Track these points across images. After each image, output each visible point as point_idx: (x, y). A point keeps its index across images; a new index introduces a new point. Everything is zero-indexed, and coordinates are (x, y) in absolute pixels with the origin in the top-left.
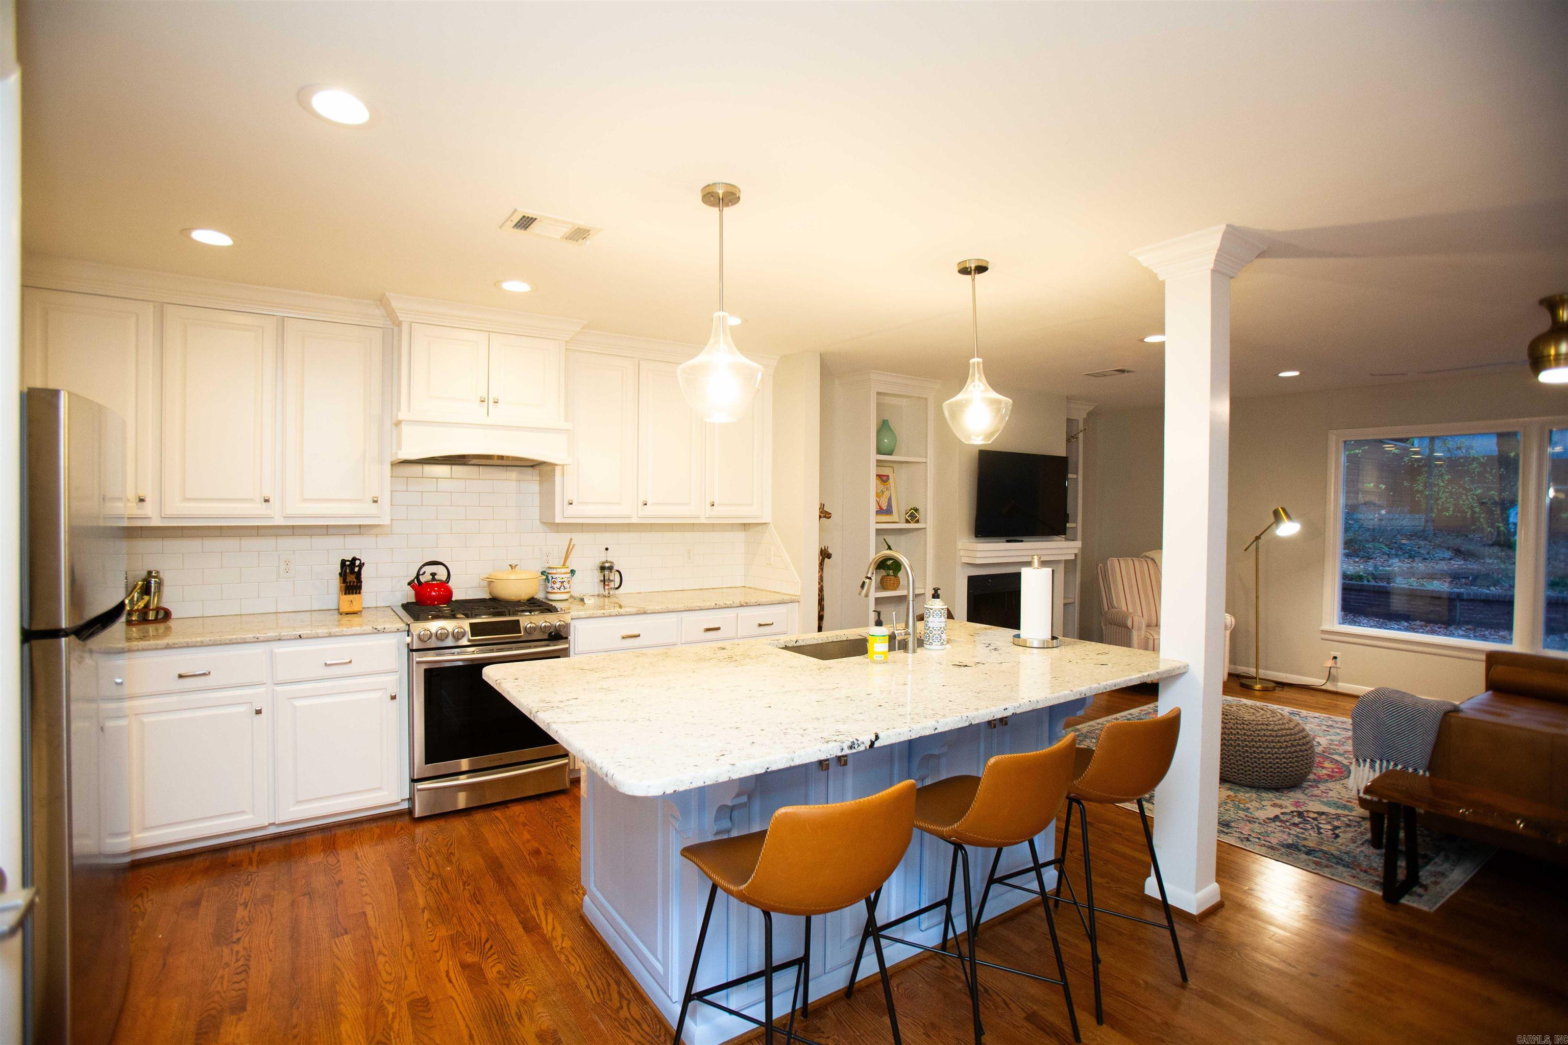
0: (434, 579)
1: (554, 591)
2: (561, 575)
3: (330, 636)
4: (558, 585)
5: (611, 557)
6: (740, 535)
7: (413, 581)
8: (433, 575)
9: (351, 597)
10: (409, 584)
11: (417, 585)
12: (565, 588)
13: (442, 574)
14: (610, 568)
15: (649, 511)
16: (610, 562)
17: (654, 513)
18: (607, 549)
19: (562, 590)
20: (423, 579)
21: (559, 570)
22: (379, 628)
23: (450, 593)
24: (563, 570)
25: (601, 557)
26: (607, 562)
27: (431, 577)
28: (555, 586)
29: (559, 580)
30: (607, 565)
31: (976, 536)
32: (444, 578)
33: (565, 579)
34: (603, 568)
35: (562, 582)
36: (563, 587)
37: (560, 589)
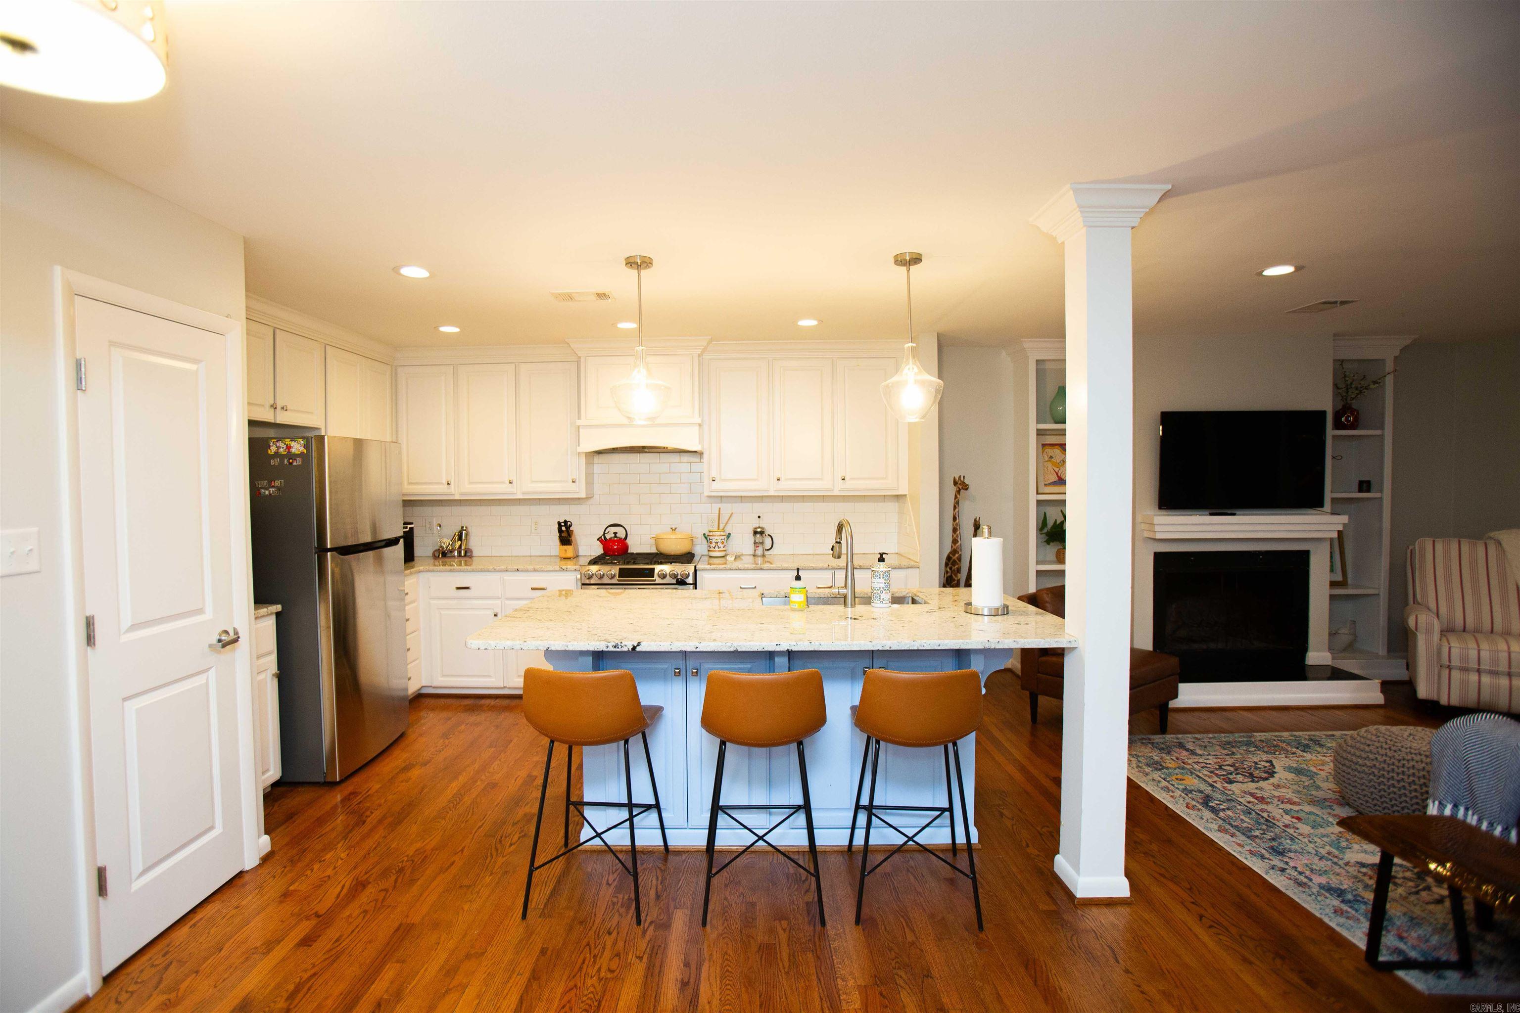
0: (616, 536)
1: (711, 549)
2: (717, 537)
3: (535, 570)
4: (713, 545)
5: (764, 524)
6: (892, 506)
7: (601, 537)
8: (615, 533)
9: (565, 547)
10: (598, 539)
11: (603, 541)
12: (719, 548)
13: (621, 534)
14: (762, 533)
15: (783, 485)
16: (762, 528)
17: (788, 487)
18: (759, 517)
19: (717, 549)
20: (608, 537)
21: (714, 533)
22: (563, 567)
23: (626, 547)
24: (718, 533)
25: (756, 523)
26: (759, 527)
27: (614, 535)
28: (711, 545)
29: (714, 541)
30: (759, 530)
31: (1160, 508)
32: (623, 537)
33: (719, 541)
34: (755, 533)
35: (717, 543)
36: (717, 547)
37: (714, 548)
